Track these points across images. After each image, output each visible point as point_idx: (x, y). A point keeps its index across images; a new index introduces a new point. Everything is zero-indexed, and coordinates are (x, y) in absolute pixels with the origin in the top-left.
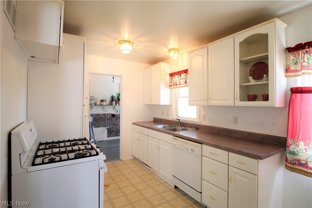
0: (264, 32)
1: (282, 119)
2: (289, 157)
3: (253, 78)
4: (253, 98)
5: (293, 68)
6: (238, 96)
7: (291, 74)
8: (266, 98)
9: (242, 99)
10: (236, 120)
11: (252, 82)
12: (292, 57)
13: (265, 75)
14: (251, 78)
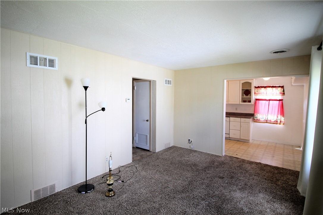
0: (250, 82)
1: (253, 108)
2: (255, 119)
3: (245, 95)
4: (244, 101)
5: (256, 93)
6: (241, 100)
7: (256, 95)
8: (250, 101)
9: (242, 102)
10: (236, 109)
11: (245, 96)
12: (256, 90)
13: (249, 95)
14: (244, 95)
